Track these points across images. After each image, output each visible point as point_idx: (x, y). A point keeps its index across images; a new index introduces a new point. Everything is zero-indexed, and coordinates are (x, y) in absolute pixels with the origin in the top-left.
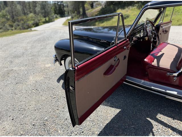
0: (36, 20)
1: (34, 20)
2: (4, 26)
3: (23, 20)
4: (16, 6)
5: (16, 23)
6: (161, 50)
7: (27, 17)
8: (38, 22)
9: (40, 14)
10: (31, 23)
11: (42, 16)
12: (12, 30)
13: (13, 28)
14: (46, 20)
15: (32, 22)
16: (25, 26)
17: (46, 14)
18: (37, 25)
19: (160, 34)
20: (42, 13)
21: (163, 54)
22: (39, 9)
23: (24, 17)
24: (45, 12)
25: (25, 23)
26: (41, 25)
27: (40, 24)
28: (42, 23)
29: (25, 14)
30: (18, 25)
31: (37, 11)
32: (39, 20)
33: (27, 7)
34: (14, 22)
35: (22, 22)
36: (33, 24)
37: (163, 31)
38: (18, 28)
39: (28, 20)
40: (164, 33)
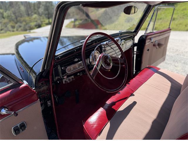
0: (39, 22)
1: (36, 21)
2: (6, 26)
3: (25, 21)
4: (19, 7)
5: (19, 24)
6: (134, 92)
7: (30, 18)
8: (40, 23)
9: (43, 15)
10: (33, 24)
11: (45, 17)
12: (13, 31)
13: (15, 29)
14: (49, 21)
15: (35, 23)
16: (27, 27)
17: (50, 16)
18: (39, 26)
19: (148, 50)
20: (46, 14)
21: (135, 103)
22: (42, 10)
23: (27, 18)
24: (49, 14)
25: (27, 24)
26: (44, 26)
27: (42, 25)
28: (44, 25)
29: (28, 15)
30: (20, 26)
31: (40, 12)
32: (42, 22)
33: (32, 8)
34: (16, 23)
35: (24, 23)
36: (36, 26)
37: (154, 45)
38: (20, 29)
39: (31, 21)
40: (157, 48)
